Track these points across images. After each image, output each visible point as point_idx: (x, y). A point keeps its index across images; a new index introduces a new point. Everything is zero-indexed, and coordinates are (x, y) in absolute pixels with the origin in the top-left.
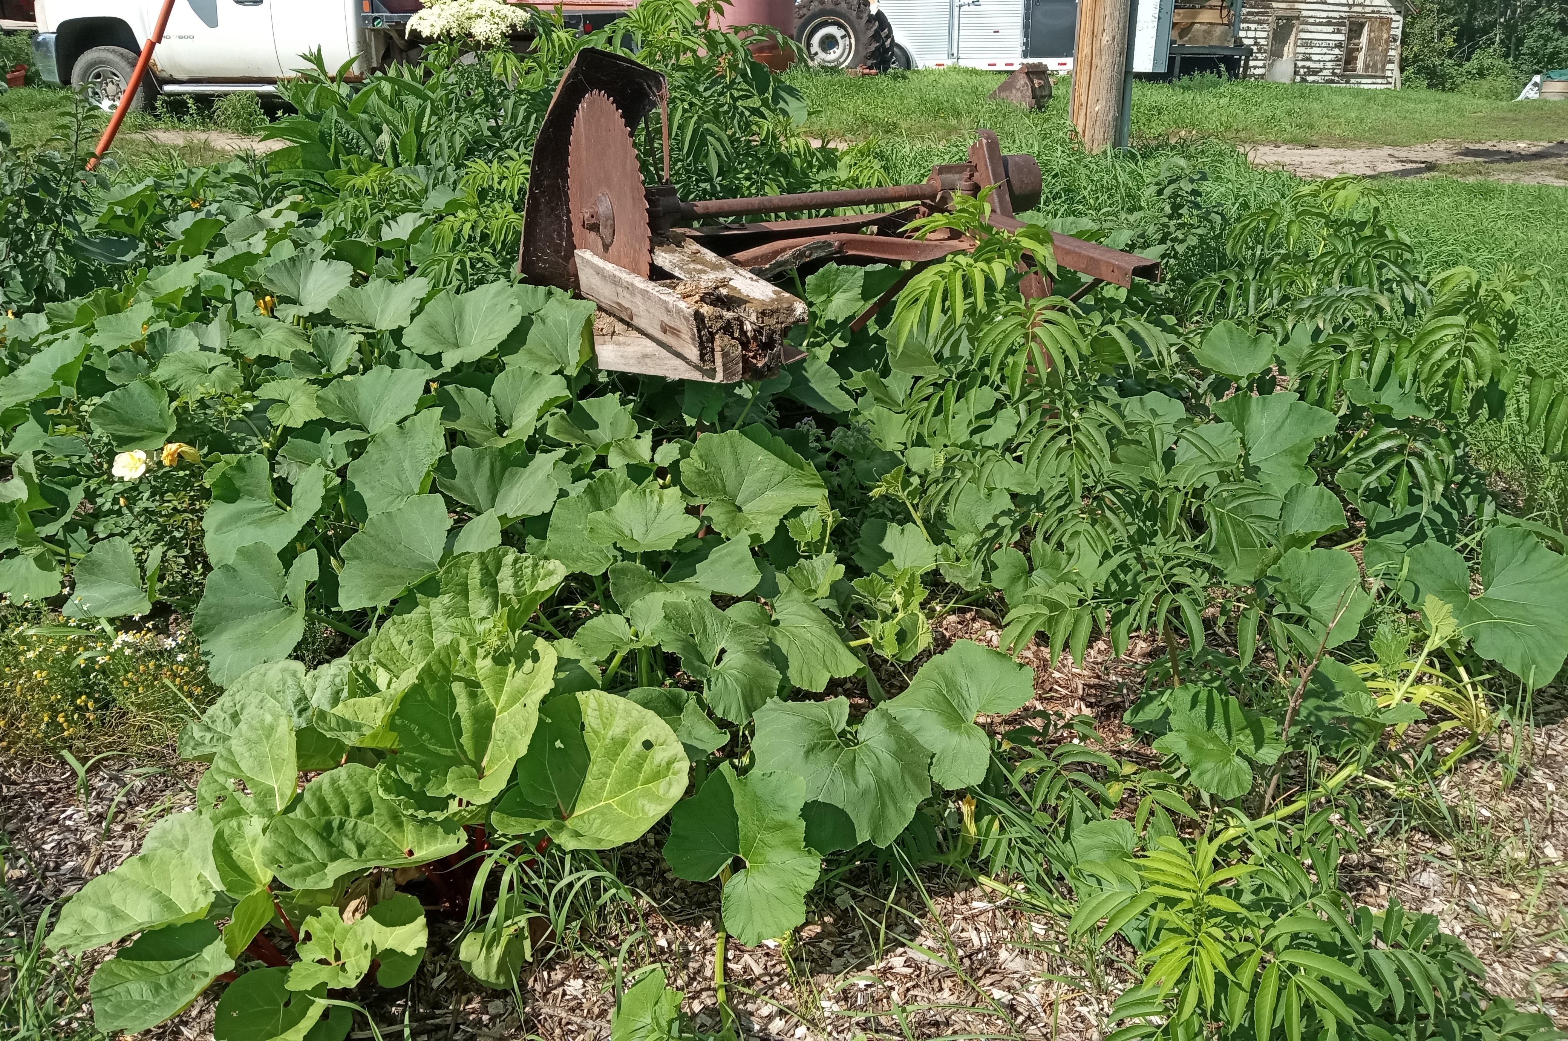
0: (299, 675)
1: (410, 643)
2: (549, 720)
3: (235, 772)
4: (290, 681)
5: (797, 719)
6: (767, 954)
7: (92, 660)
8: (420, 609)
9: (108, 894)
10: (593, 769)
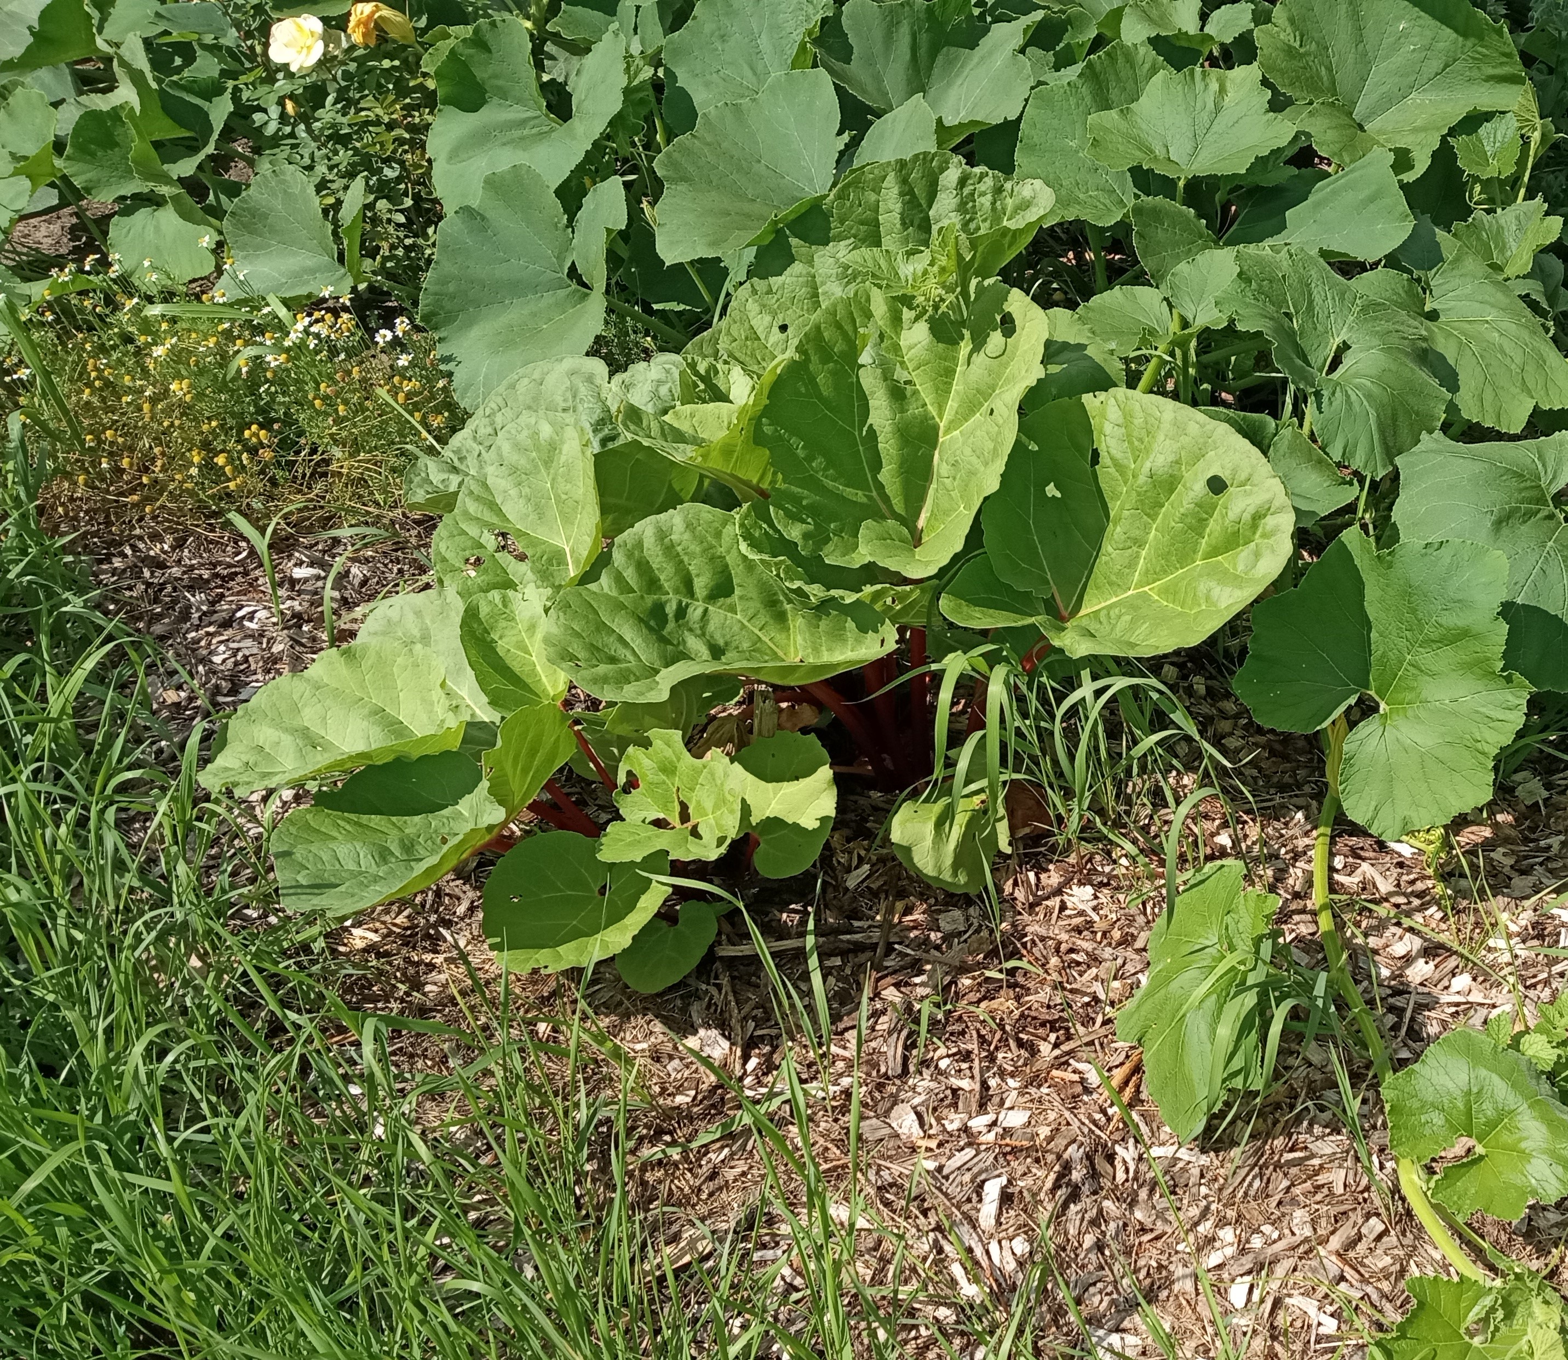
0: (598, 381)
1: (783, 328)
2: (1034, 447)
3: (495, 520)
4: (583, 390)
5: (1477, 467)
6: (1401, 865)
7: (258, 363)
8: (797, 268)
9: (296, 709)
10: (1116, 533)
